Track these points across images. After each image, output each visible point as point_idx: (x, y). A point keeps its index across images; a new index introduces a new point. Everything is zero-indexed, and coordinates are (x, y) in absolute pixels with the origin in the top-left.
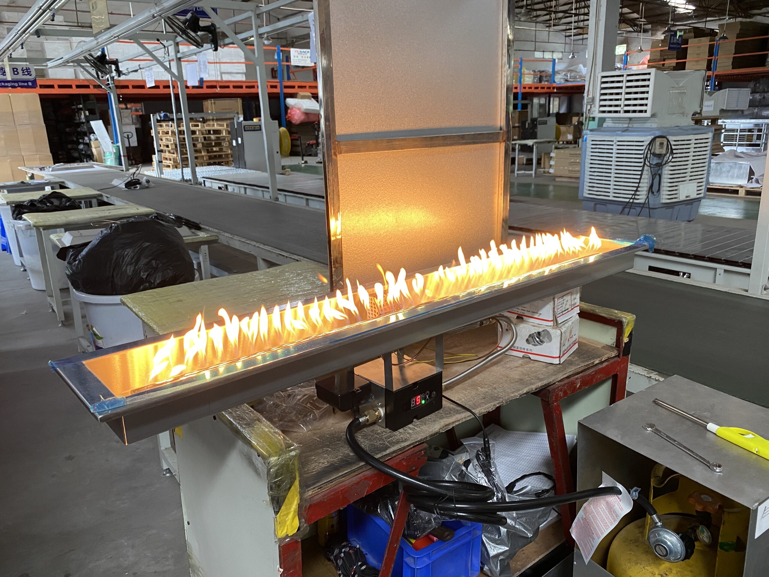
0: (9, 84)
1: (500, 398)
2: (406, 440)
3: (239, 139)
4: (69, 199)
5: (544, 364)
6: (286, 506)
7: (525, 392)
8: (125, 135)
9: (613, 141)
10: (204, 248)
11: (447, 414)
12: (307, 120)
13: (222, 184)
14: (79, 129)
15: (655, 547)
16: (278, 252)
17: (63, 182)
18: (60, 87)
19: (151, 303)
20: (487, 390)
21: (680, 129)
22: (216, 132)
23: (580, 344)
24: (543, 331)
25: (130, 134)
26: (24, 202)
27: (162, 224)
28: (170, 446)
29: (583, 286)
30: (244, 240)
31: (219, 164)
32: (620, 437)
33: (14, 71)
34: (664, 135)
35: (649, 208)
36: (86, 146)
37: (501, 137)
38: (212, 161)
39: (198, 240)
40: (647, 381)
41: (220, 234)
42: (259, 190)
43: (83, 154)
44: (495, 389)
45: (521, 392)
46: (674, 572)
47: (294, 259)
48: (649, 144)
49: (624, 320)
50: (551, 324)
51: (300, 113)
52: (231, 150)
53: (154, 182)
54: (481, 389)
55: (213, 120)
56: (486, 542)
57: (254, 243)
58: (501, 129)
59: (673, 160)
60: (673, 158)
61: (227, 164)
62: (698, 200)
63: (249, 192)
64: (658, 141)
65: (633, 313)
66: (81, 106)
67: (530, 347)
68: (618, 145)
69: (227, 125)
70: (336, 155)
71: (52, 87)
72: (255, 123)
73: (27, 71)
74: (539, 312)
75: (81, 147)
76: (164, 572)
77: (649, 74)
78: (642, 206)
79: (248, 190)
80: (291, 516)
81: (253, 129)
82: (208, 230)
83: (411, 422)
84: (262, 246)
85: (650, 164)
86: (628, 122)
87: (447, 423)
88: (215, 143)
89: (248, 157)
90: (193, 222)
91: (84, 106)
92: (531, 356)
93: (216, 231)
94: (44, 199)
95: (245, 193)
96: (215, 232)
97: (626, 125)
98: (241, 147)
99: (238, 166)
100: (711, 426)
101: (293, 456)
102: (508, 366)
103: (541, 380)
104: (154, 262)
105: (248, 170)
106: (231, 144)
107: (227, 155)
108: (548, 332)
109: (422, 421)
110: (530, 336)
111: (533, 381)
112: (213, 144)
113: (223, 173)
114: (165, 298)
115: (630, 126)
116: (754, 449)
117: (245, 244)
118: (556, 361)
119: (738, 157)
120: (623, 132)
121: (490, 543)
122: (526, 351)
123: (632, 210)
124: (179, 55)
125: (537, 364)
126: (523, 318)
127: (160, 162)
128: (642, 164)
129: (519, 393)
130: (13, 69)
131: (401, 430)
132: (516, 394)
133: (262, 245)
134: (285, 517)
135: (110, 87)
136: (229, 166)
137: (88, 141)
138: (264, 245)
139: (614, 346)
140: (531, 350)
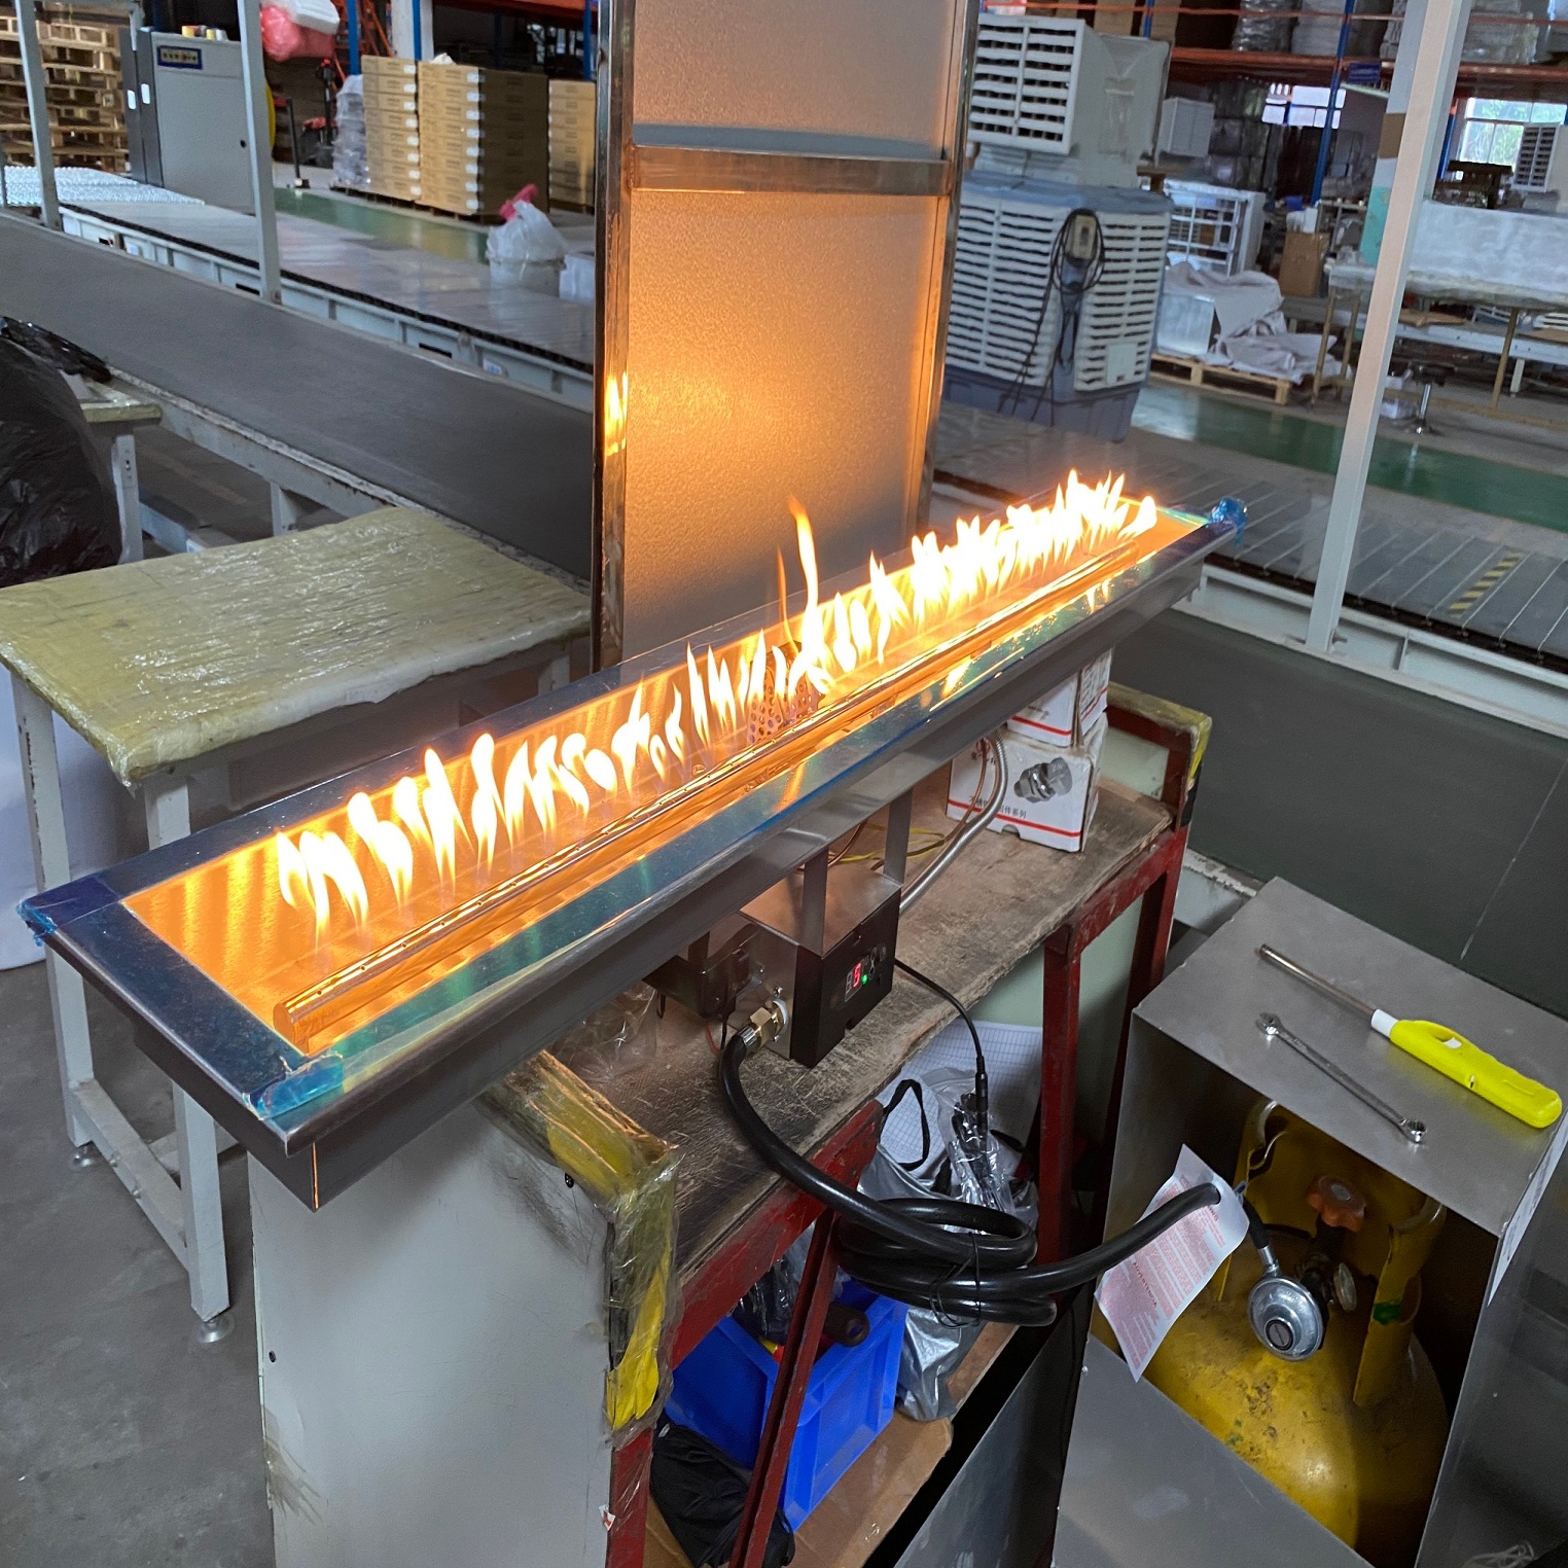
3: (145, 89)
9: (991, 212)
10: (125, 443)
11: (905, 1008)
12: (303, 52)
13: (108, 230)
15: (1269, 1326)
16: (329, 471)
19: (46, 630)
21: (1117, 195)
22: (82, 57)
24: (1054, 761)
27: (25, 357)
28: (91, 1075)
30: (232, 426)
31: (89, 163)
34: (1090, 207)
35: (1053, 402)
37: (944, 181)
38: (72, 153)
39: (110, 417)
40: (1207, 889)
41: (166, 403)
42: (207, 261)
44: (977, 927)
46: (1281, 1379)
47: (373, 497)
48: (1063, 229)
49: (1193, 731)
50: (1068, 741)
51: (288, 25)
52: (122, 120)
55: (66, 15)
56: (914, 1331)
57: (263, 440)
58: (943, 155)
59: (1104, 278)
60: (1103, 272)
61: (111, 165)
62: (1134, 388)
63: (181, 264)
64: (1081, 220)
65: (1208, 713)
67: (1022, 804)
68: (1004, 225)
69: (110, 39)
70: (629, 191)
72: (186, 40)
76: (120, 1462)
77: (1073, 33)
78: (1039, 393)
79: (177, 257)
80: (645, 1361)
81: (180, 60)
82: (131, 385)
83: (838, 1038)
84: (284, 450)
85: (1062, 283)
86: (1023, 161)
88: (77, 92)
89: (173, 152)
90: (90, 355)
92: (1022, 829)
93: (153, 389)
95: (171, 263)
96: (149, 393)
97: (1019, 171)
98: (148, 112)
99: (143, 177)
100: (1382, 1020)
101: (666, 1184)
104: (15, 484)
105: (169, 192)
106: (121, 101)
107: (111, 135)
108: (1064, 765)
109: (859, 1035)
110: (1025, 774)
111: (1045, 903)
112: (72, 96)
113: (108, 195)
114: (81, 611)
115: (1028, 173)
116: (1467, 1077)
117: (237, 439)
118: (1075, 845)
119: (1193, 282)
120: (1014, 187)
121: (921, 1333)
122: (1011, 815)
123: (1019, 405)
128: (1044, 282)
131: (824, 1065)
133: (286, 447)
136: (115, 172)
138: (291, 446)
139: (1159, 797)
140: (1022, 813)
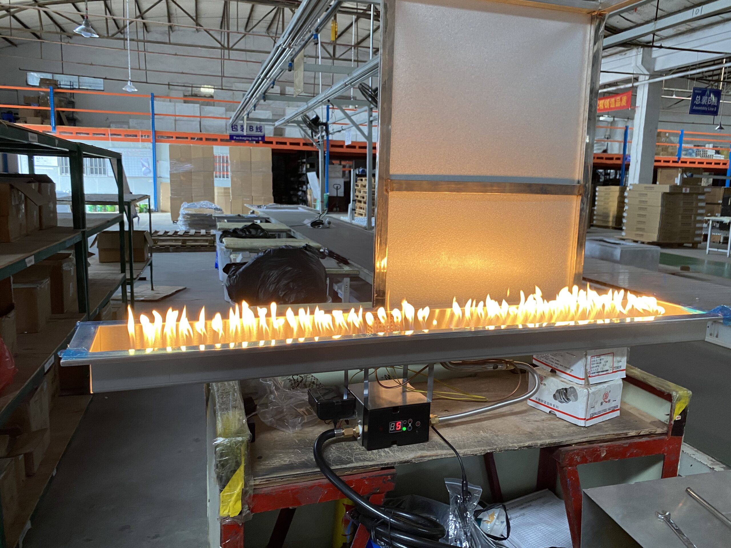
0: (245, 139)
1: (496, 445)
2: (373, 460)
4: (263, 230)
5: (568, 424)
6: (230, 486)
7: (527, 445)
8: (335, 186)
10: (347, 280)
11: (430, 447)
14: (300, 179)
17: (268, 218)
18: (291, 144)
20: (488, 435)
23: (623, 412)
24: (570, 387)
25: (339, 186)
26: (230, 229)
27: (307, 254)
29: (632, 348)
32: (620, 516)
33: (250, 128)
36: (303, 193)
37: (576, 191)
39: (342, 273)
41: (361, 270)
43: (300, 199)
44: (497, 436)
45: (522, 444)
49: (674, 394)
50: (582, 382)
53: (334, 224)
54: (482, 434)
58: (579, 182)
65: (689, 388)
66: (305, 160)
67: (556, 403)
70: (387, 192)
71: (285, 143)
73: (259, 129)
74: (572, 368)
75: (300, 193)
80: (234, 498)
82: (353, 265)
83: (389, 446)
87: (424, 455)
90: (343, 258)
91: (307, 160)
92: (557, 413)
93: (359, 266)
94: (245, 228)
96: (358, 268)
101: (239, 442)
102: (527, 418)
103: (552, 437)
108: (575, 390)
109: (400, 448)
110: (557, 391)
111: (543, 436)
118: (581, 423)
122: (552, 407)
124: (371, 119)
125: (561, 422)
126: (556, 372)
127: (354, 210)
129: (519, 444)
130: (250, 126)
131: (374, 451)
132: (516, 445)
134: (228, 498)
135: (319, 144)
137: (305, 189)
140: (557, 407)
